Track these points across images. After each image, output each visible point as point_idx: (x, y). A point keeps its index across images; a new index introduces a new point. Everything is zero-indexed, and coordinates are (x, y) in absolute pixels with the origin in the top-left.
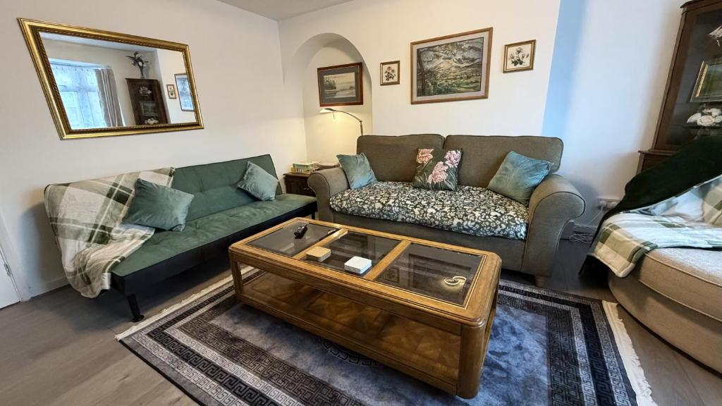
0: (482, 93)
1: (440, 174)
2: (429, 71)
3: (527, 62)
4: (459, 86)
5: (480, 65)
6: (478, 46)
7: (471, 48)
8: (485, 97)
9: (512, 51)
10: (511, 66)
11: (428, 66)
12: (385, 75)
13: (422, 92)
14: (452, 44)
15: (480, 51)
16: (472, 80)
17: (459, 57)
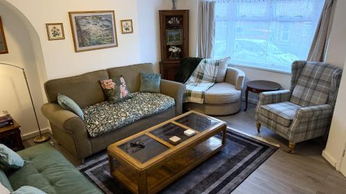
0: (115, 44)
1: (124, 91)
2: (85, 31)
3: (130, 28)
4: (103, 40)
5: (112, 29)
6: (109, 19)
7: (106, 20)
8: (117, 46)
9: (124, 23)
10: (125, 31)
11: (84, 28)
12: (51, 33)
13: (82, 45)
14: (96, 16)
15: (110, 22)
16: (110, 37)
17: (101, 24)
